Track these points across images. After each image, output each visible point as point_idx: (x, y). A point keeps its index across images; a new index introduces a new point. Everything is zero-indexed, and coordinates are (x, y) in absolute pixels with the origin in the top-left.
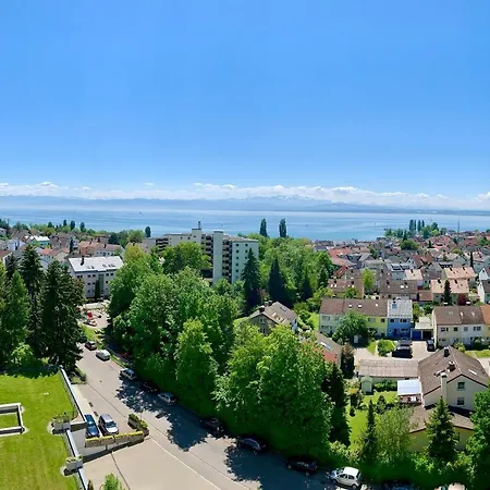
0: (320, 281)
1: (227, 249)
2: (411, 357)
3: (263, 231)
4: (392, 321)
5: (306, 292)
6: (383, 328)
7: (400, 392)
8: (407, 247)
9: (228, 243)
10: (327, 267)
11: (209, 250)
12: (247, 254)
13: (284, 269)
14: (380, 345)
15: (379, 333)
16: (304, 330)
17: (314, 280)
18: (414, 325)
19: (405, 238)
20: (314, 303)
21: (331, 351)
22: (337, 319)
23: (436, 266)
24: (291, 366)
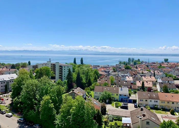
0: (94, 80)
1: (61, 69)
2: (127, 109)
3: (75, 62)
4: (121, 95)
5: (89, 83)
6: (117, 97)
7: (123, 122)
8: (127, 68)
9: (61, 66)
10: (97, 74)
11: (54, 69)
12: (68, 70)
13: (82, 75)
14: (116, 104)
15: (116, 99)
16: (88, 97)
17: (92, 79)
18: (129, 97)
19: (126, 65)
20: (92, 88)
21: (97, 105)
22: (100, 94)
23: (139, 76)
24: (82, 111)
